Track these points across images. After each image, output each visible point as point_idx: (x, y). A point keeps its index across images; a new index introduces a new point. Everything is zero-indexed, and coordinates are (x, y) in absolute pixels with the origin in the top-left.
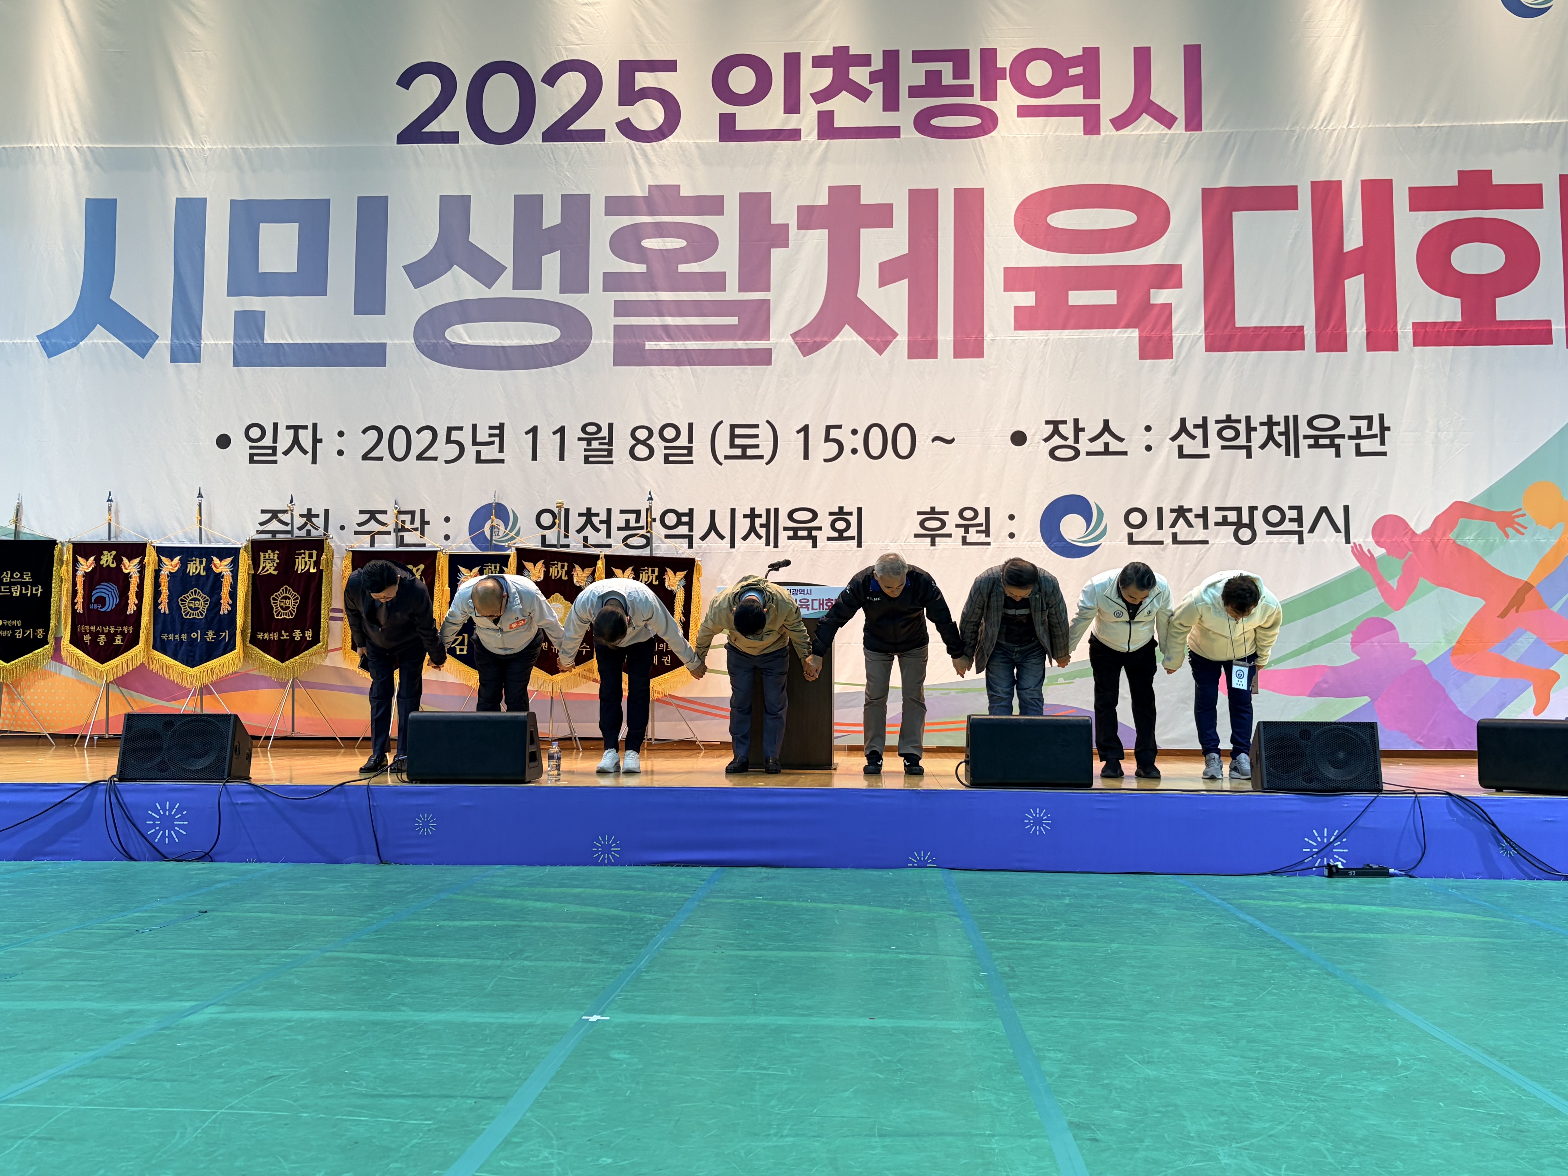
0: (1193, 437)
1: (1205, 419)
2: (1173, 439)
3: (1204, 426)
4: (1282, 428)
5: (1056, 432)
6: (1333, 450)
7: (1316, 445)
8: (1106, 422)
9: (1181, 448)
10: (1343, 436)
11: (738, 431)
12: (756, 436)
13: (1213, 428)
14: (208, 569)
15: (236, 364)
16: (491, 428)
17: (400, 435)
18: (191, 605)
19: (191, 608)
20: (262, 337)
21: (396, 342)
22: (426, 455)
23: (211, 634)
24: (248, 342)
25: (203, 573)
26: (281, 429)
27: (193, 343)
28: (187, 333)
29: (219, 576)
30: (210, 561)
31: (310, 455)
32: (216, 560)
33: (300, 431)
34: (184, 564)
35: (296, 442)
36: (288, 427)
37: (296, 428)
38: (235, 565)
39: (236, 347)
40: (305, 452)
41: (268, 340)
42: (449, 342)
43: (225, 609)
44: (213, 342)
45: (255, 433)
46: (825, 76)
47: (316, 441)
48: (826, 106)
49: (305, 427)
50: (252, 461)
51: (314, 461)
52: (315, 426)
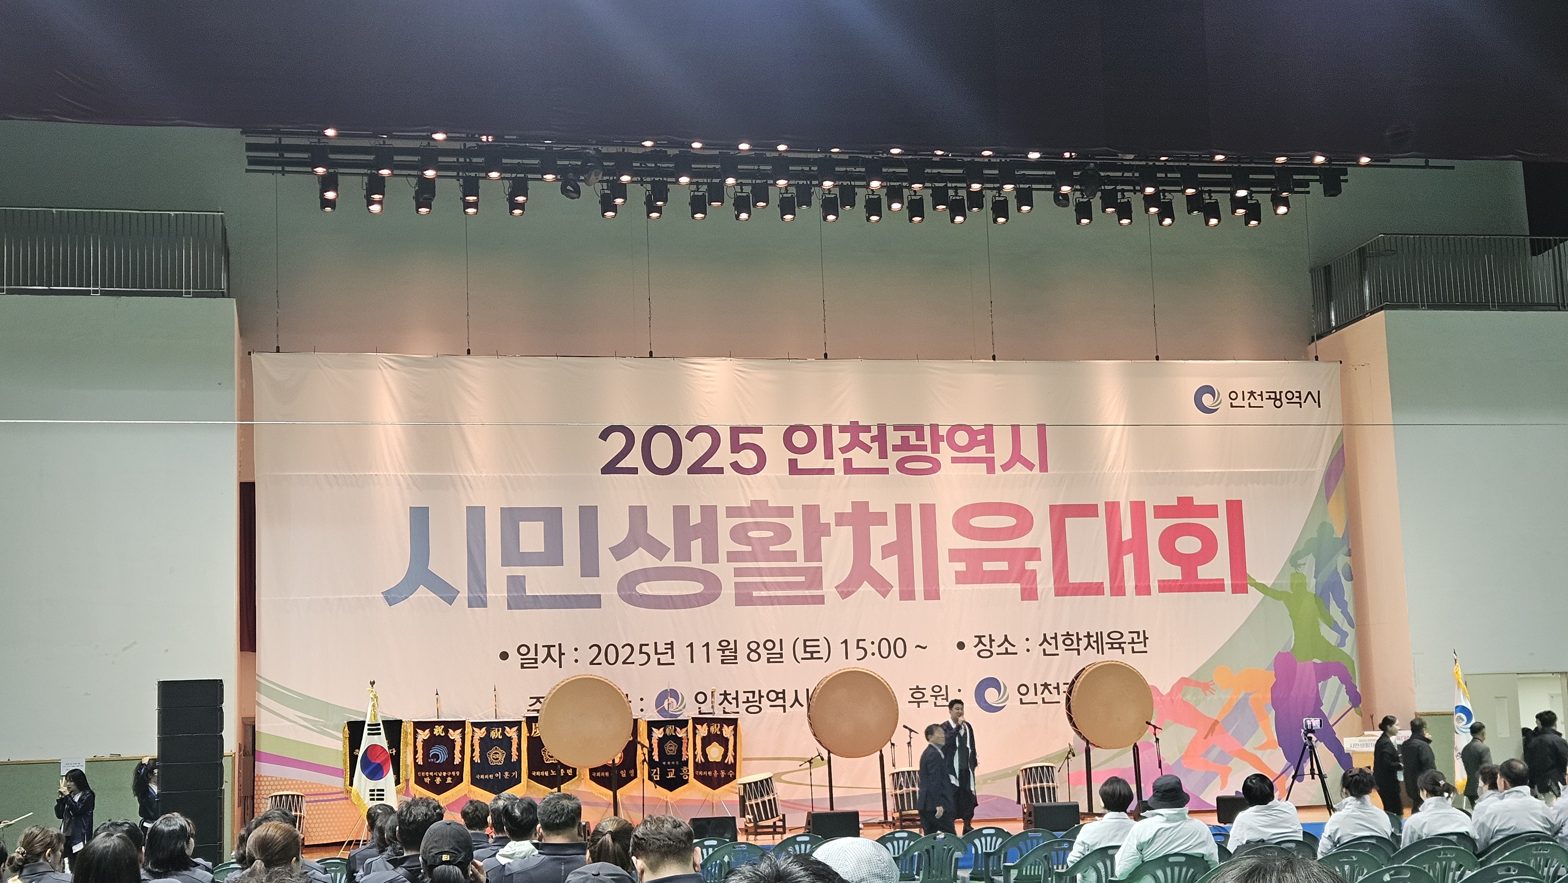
0: (1050, 644)
1: (1056, 634)
2: (1041, 645)
3: (1055, 638)
4: (1095, 639)
5: (980, 642)
6: (1121, 650)
7: (1112, 648)
8: (1006, 636)
9: (1044, 650)
10: (1125, 643)
11: (808, 643)
12: (818, 646)
13: (1060, 639)
14: (503, 734)
15: (510, 608)
16: (666, 644)
17: (611, 650)
18: (494, 757)
19: (494, 759)
20: (525, 593)
21: (607, 593)
22: (627, 661)
23: (506, 773)
24: (516, 594)
25: (500, 737)
26: (539, 647)
27: (482, 596)
28: (478, 589)
29: (510, 738)
30: (504, 730)
31: (558, 662)
32: (507, 728)
33: (551, 648)
34: (488, 732)
35: (549, 655)
36: (543, 646)
37: (549, 647)
38: (519, 731)
39: (509, 598)
40: (555, 661)
41: (528, 593)
42: (638, 593)
43: (514, 758)
44: (494, 595)
45: (524, 650)
46: (846, 438)
47: (561, 654)
48: (847, 455)
49: (554, 646)
50: (522, 667)
51: (560, 667)
52: (560, 645)
